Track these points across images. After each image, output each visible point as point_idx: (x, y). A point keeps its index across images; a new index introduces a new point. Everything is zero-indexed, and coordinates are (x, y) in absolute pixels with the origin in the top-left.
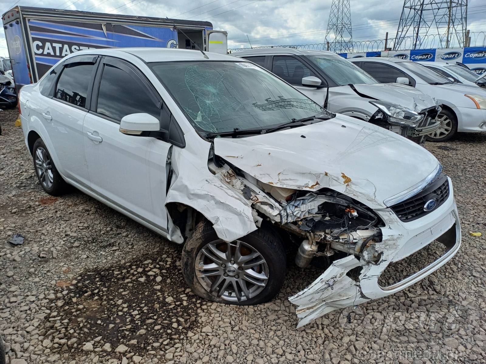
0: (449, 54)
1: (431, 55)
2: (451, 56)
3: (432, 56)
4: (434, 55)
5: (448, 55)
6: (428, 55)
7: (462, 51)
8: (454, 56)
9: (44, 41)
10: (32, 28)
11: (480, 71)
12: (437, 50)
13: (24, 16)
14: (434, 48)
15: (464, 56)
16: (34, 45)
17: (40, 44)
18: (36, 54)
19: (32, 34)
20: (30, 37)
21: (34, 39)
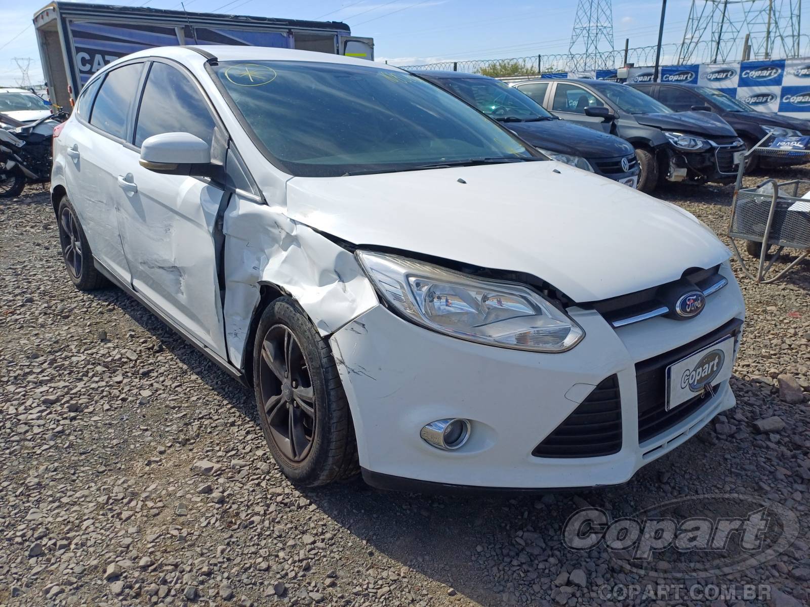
0: (719, 72)
1: (692, 75)
2: (722, 75)
3: (694, 76)
4: (697, 75)
5: (717, 74)
6: (688, 73)
7: (737, 67)
8: (727, 75)
9: (92, 53)
10: (76, 34)
11: (765, 99)
12: (700, 66)
13: (64, 16)
14: (697, 63)
15: (740, 75)
16: (78, 58)
17: (87, 57)
18: (81, 72)
19: (75, 42)
20: (73, 46)
21: (79, 50)
